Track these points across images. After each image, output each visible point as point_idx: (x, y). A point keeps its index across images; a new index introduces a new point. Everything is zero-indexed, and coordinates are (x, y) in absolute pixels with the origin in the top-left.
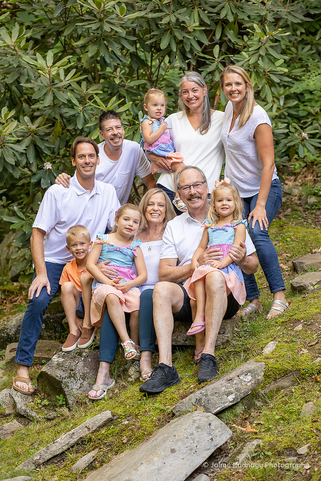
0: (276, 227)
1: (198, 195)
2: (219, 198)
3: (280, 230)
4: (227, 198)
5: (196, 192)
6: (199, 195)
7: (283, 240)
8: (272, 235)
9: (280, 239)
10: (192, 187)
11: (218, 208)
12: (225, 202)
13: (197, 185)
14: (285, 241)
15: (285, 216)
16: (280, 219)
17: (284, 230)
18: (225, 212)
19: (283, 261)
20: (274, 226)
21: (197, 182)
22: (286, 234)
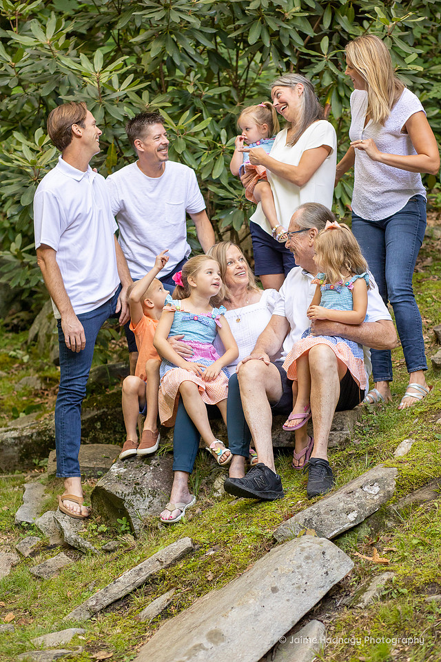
3: (417, 288)
7: (421, 301)
14: (424, 303)
15: (424, 268)
16: (417, 272)
17: (423, 288)
22: (426, 293)
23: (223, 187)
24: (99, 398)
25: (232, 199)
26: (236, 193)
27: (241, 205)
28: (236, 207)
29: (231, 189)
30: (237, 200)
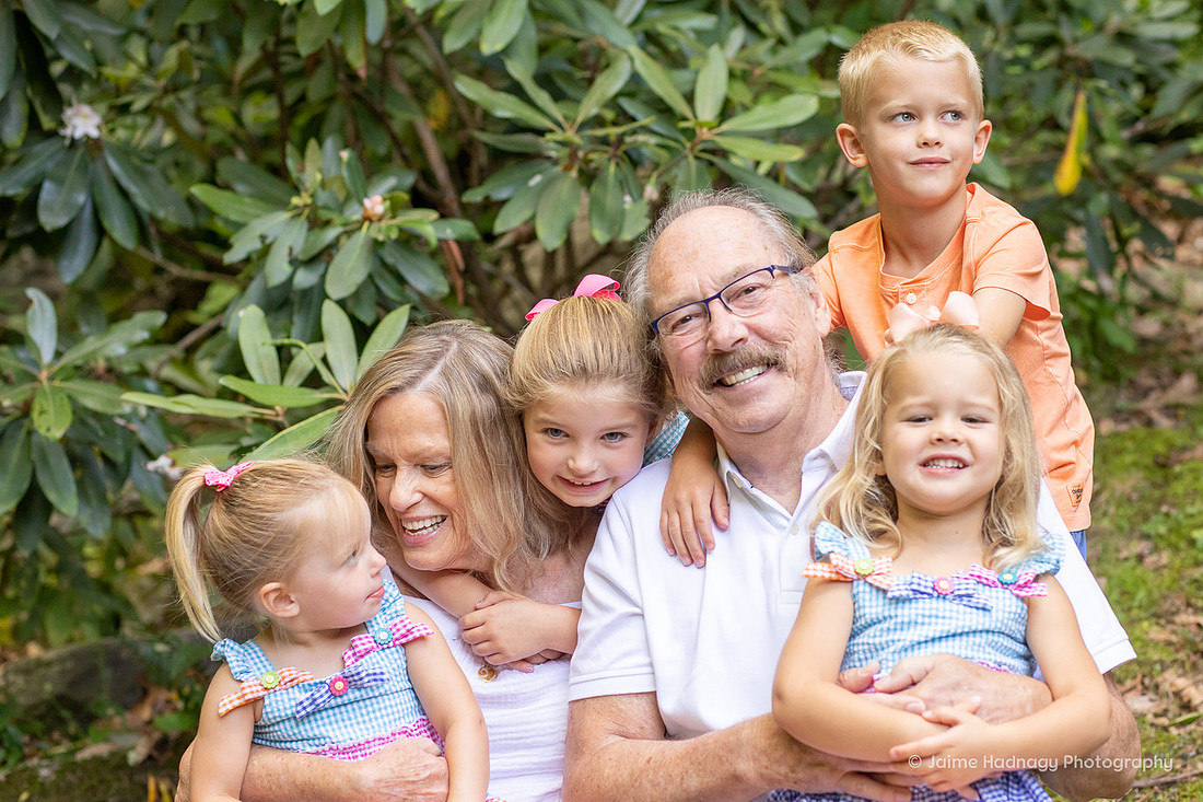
0: (1135, 464)
1: (756, 347)
2: (913, 402)
3: (1155, 485)
4: (963, 405)
5: (742, 332)
6: (766, 350)
7: (1174, 538)
8: (1119, 505)
9: (1162, 529)
10: (716, 306)
11: (902, 456)
12: (949, 425)
13: (748, 291)
14: (1182, 545)
15: (1171, 410)
16: (1149, 423)
17: (1178, 488)
18: (948, 486)
19: (1181, 655)
20: (1128, 459)
21: (741, 274)
22: (1190, 510)
23: (516, 89)
24: (44, 772)
25: (541, 132)
26: (556, 111)
27: (573, 156)
28: (555, 162)
29: (542, 97)
30: (559, 136)
